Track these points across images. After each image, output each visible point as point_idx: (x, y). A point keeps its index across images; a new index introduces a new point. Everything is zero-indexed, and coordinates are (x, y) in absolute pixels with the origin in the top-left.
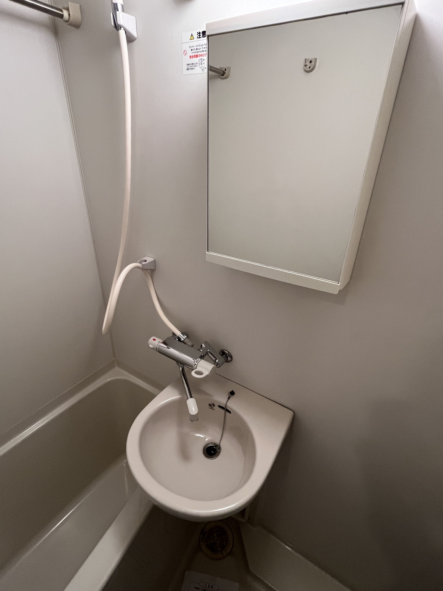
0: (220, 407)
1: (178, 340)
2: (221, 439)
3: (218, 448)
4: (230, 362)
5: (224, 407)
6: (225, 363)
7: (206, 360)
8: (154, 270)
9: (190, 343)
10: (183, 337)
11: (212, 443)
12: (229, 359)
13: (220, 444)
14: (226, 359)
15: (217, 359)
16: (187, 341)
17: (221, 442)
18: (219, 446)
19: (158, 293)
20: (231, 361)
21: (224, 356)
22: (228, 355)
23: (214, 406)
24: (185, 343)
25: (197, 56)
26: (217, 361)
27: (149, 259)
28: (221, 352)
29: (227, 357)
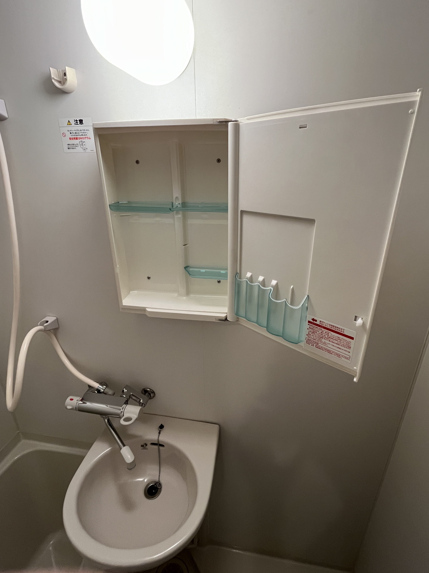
0: (153, 444)
1: (98, 393)
2: (159, 475)
3: (159, 485)
4: (153, 398)
5: (156, 442)
6: (149, 400)
7: (130, 404)
8: (58, 328)
9: (110, 392)
10: (102, 388)
11: (152, 482)
12: (152, 395)
13: (159, 480)
14: (150, 396)
15: (140, 400)
16: (107, 390)
17: (160, 478)
18: (159, 482)
19: (65, 350)
20: (154, 396)
21: (147, 394)
22: (150, 392)
23: (146, 445)
24: (106, 394)
25: (77, 139)
26: (141, 401)
27: (51, 319)
28: (143, 391)
29: (150, 394)
